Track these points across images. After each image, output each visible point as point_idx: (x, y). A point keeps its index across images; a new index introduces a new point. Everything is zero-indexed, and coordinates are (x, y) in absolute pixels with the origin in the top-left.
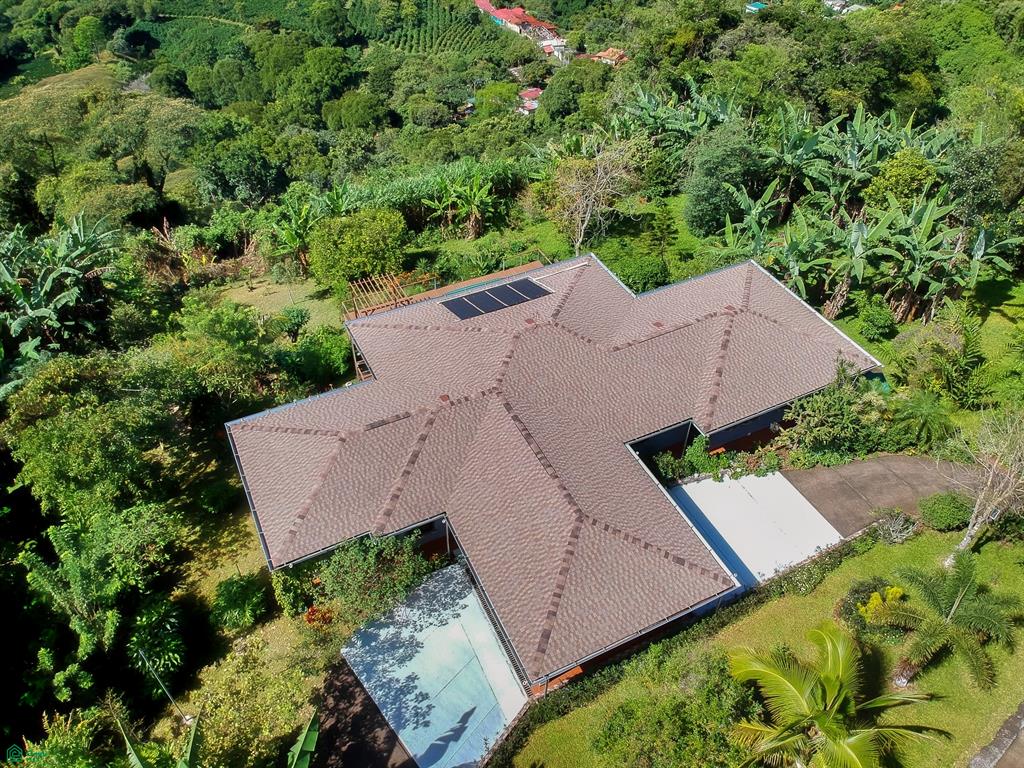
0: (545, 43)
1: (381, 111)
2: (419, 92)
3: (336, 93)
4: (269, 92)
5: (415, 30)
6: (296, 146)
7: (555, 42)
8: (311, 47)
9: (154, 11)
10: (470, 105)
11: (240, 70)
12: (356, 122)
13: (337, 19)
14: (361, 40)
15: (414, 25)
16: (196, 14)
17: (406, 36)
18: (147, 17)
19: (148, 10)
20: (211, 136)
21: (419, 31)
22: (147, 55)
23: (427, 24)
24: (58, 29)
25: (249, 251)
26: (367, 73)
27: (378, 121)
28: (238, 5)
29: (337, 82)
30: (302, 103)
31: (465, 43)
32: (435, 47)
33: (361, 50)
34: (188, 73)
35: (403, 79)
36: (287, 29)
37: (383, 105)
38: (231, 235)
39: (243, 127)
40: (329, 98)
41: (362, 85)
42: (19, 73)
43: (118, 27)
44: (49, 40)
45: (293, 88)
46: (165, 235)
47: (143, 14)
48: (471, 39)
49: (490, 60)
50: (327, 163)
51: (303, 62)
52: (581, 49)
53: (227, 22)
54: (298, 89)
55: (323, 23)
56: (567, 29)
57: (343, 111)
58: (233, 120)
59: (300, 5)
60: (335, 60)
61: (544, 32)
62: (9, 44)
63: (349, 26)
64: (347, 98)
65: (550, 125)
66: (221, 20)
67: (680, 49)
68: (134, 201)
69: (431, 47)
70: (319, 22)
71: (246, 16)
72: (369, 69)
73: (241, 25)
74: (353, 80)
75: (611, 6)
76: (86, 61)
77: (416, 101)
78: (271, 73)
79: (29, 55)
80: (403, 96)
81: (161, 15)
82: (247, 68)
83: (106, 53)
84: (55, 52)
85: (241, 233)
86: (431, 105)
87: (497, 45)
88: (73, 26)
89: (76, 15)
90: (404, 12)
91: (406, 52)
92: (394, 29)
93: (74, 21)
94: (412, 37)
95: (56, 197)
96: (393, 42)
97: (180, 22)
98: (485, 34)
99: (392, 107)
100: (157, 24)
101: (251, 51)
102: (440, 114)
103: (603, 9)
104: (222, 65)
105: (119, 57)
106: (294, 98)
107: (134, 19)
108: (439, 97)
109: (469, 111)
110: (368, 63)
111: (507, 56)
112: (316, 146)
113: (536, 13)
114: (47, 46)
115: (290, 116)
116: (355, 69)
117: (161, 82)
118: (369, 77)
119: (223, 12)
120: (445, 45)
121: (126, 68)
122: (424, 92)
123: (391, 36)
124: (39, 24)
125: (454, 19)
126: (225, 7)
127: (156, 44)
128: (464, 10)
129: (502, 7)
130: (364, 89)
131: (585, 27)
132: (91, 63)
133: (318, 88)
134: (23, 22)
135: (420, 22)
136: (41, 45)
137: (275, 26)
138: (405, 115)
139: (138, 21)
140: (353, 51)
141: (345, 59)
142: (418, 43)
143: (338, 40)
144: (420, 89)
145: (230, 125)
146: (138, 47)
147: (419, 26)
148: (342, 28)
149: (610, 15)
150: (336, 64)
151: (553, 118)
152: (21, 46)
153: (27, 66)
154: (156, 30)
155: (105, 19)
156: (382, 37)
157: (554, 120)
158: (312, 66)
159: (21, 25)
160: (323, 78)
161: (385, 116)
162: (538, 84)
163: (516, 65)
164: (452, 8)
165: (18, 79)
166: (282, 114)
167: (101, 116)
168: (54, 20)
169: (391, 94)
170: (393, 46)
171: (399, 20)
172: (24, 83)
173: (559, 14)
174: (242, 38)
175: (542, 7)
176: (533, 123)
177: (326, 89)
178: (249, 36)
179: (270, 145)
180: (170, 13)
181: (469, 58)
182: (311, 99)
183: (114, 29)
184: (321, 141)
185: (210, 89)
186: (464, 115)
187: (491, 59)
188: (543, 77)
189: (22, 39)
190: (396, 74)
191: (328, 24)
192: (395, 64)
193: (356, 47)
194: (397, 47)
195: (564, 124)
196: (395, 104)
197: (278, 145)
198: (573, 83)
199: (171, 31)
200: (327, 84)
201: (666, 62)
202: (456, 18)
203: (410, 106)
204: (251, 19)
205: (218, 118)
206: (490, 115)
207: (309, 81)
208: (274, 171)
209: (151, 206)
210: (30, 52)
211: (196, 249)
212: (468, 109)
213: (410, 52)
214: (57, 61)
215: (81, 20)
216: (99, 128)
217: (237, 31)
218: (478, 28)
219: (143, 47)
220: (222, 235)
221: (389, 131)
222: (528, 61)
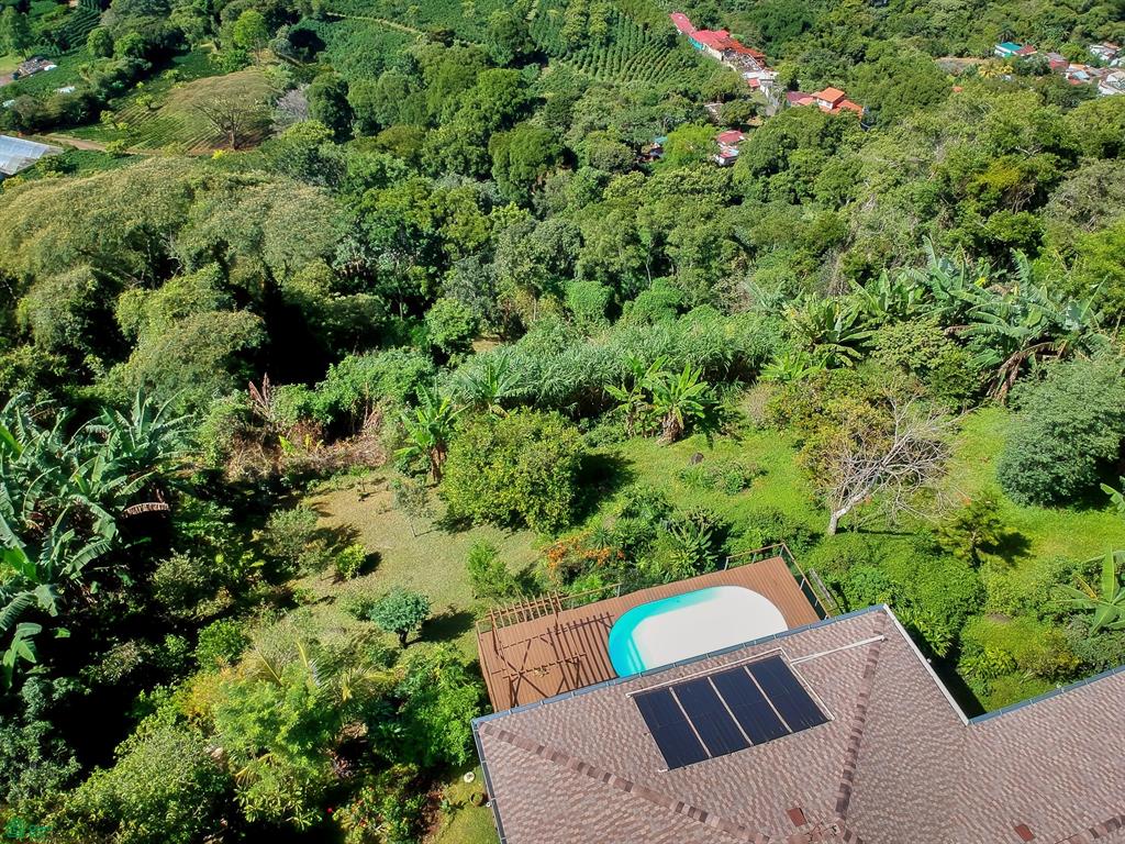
0: (751, 75)
1: (555, 149)
2: (601, 129)
3: (507, 122)
4: (434, 116)
5: (602, 51)
6: (454, 201)
7: (763, 75)
8: (485, 66)
9: (322, 9)
10: (656, 146)
11: (406, 86)
12: (525, 160)
13: (517, 33)
14: (541, 58)
15: (601, 44)
16: (366, 15)
17: (591, 56)
18: (315, 15)
19: (315, 8)
20: (360, 181)
21: (607, 51)
22: (310, 58)
23: (616, 43)
24: (218, 21)
25: (369, 425)
26: (543, 101)
27: (550, 160)
28: (412, 9)
29: (509, 110)
30: (467, 132)
31: (657, 69)
32: (623, 71)
33: (540, 69)
34: (351, 85)
35: (584, 112)
36: (462, 40)
37: (557, 142)
38: (349, 402)
39: (396, 173)
40: (497, 129)
41: (537, 114)
42: (172, 66)
43: (282, 24)
44: (208, 31)
45: (461, 112)
46: (263, 397)
47: (311, 11)
48: (665, 64)
49: (685, 94)
50: (488, 224)
51: (475, 84)
52: (793, 86)
53: (399, 26)
54: (466, 115)
55: (502, 36)
56: (777, 58)
57: (512, 146)
58: (386, 163)
59: (477, 13)
60: (510, 84)
61: (751, 61)
62: (165, 33)
63: (529, 41)
64: (519, 131)
65: (752, 183)
66: (393, 25)
67: (993, 193)
68: (235, 337)
69: (618, 71)
70: (497, 35)
71: (419, 22)
72: (548, 95)
73: (413, 31)
74: (527, 108)
75: (831, 34)
76: (244, 62)
77: (596, 140)
78: (438, 94)
79: (186, 47)
80: (581, 133)
81: (329, 14)
82: (413, 86)
83: (267, 51)
84: (214, 46)
85: (363, 400)
86: (612, 146)
87: (694, 74)
88: (235, 19)
89: (239, 7)
90: (592, 29)
91: (590, 74)
92: (579, 47)
93: (235, 15)
94: (598, 57)
95: (141, 317)
96: (576, 62)
97: (349, 23)
98: (681, 60)
99: (567, 143)
100: (324, 23)
101: (420, 65)
102: (621, 157)
103: (821, 37)
104: (387, 79)
105: (281, 57)
106: (461, 125)
107: (301, 16)
108: (623, 136)
109: (655, 153)
110: (546, 85)
111: (706, 89)
112: (477, 202)
113: (742, 36)
114: (206, 39)
115: (453, 146)
116: (530, 93)
117: (320, 95)
118: (545, 106)
119: (395, 15)
120: (634, 70)
121: (286, 72)
122: (605, 128)
123: (575, 55)
124: (199, 13)
125: (647, 39)
126: (398, 9)
127: (321, 46)
128: (660, 31)
129: (704, 28)
130: (537, 121)
131: (799, 58)
132: (249, 64)
133: (488, 115)
134: (183, 8)
135: (609, 41)
136: (199, 36)
137: (447, 38)
138: (581, 155)
139: (304, 18)
140: (530, 71)
141: (522, 84)
142: (604, 66)
143: (516, 57)
144: (602, 124)
145: (382, 169)
146: (301, 49)
147: (607, 46)
148: (522, 43)
149: (830, 44)
150: (510, 89)
151: (756, 175)
152: (177, 36)
153: (183, 58)
154: (323, 31)
155: (269, 15)
156: (564, 55)
157: (757, 178)
158: (484, 89)
159: (180, 12)
160: (495, 104)
161: (559, 155)
162: (739, 126)
163: (714, 100)
164: (646, 26)
165: (170, 73)
166: (445, 144)
167: (209, 212)
168: (216, 10)
169: (568, 127)
170: (576, 67)
171: (585, 36)
172: (177, 79)
173: (769, 39)
174: (411, 49)
175: (750, 31)
176: (730, 179)
177: (496, 117)
178: (420, 47)
179: (425, 198)
180: (340, 12)
181: (662, 89)
182: (479, 128)
183: (279, 26)
184: (483, 196)
185: (371, 105)
186: (648, 157)
187: (686, 91)
188: (745, 118)
189: (179, 29)
190: (577, 105)
191: (507, 38)
192: (576, 93)
193: (534, 66)
194: (580, 68)
195: (768, 183)
196: (572, 140)
197: (434, 199)
198: (785, 137)
199: (338, 33)
200: (498, 112)
201: (970, 207)
202: (650, 38)
203: (588, 145)
204: (424, 25)
205: (370, 161)
206: (681, 163)
207: (478, 106)
208: (425, 241)
209: (254, 343)
210: (186, 43)
211: (300, 422)
212: (653, 150)
213: (594, 75)
214: (215, 56)
215: (244, 13)
216: (205, 227)
217: (407, 39)
218: (674, 52)
219: (307, 49)
220: (337, 402)
221: (561, 173)
222: (728, 97)
